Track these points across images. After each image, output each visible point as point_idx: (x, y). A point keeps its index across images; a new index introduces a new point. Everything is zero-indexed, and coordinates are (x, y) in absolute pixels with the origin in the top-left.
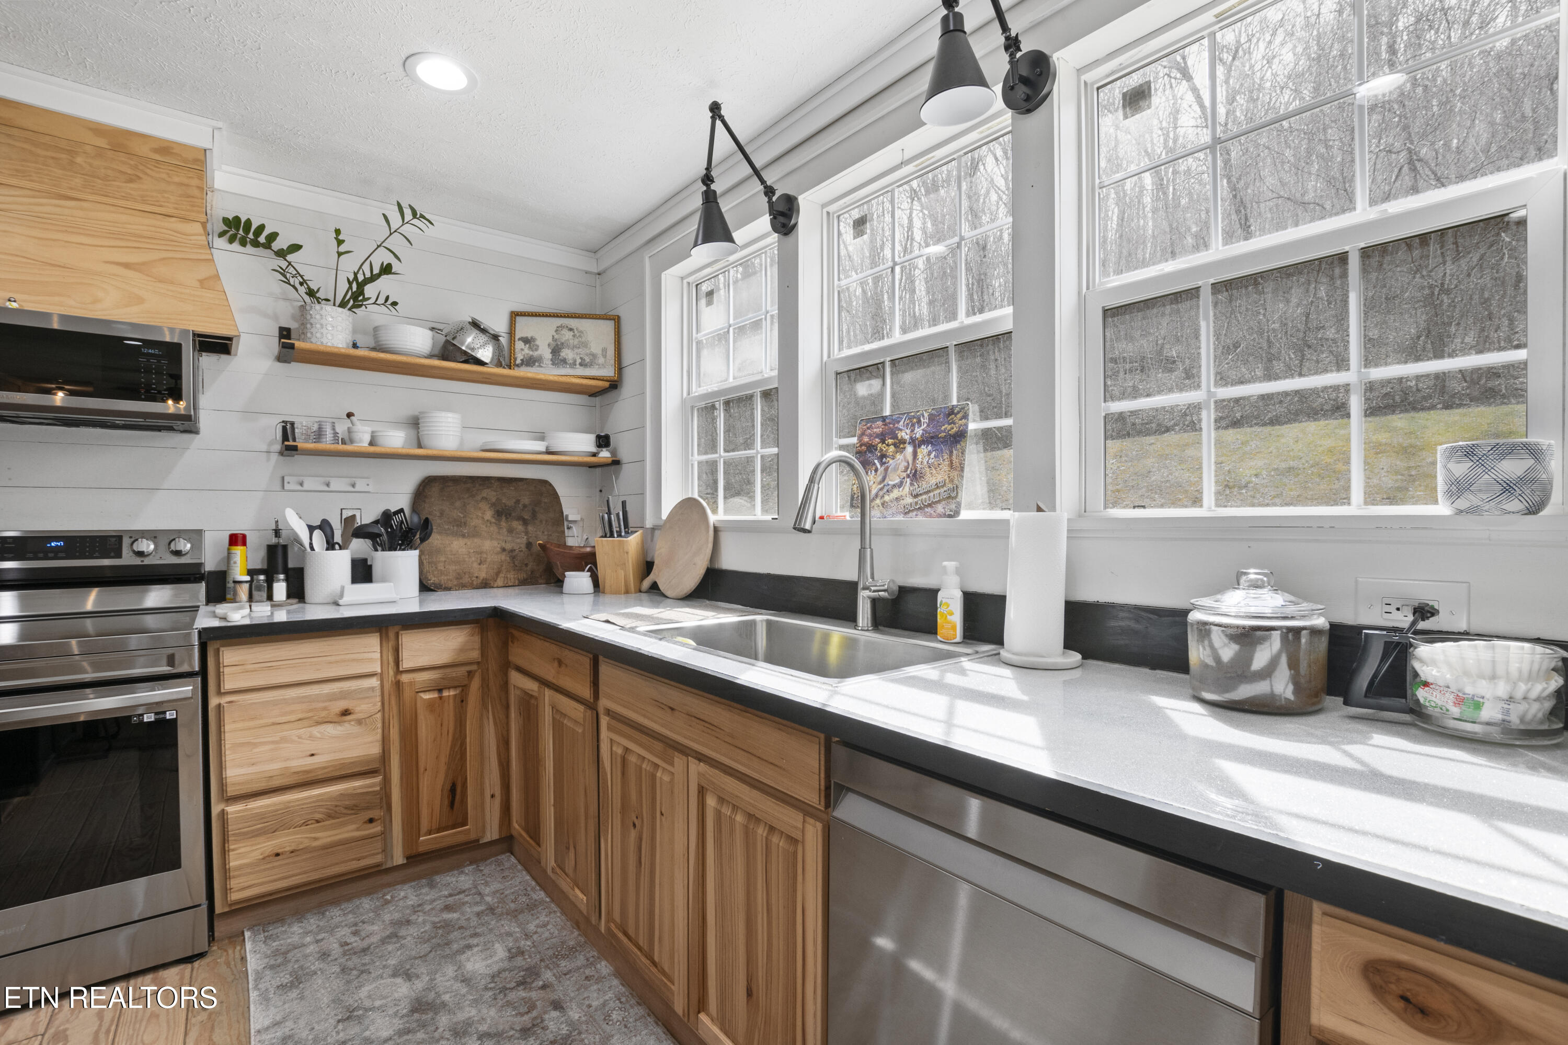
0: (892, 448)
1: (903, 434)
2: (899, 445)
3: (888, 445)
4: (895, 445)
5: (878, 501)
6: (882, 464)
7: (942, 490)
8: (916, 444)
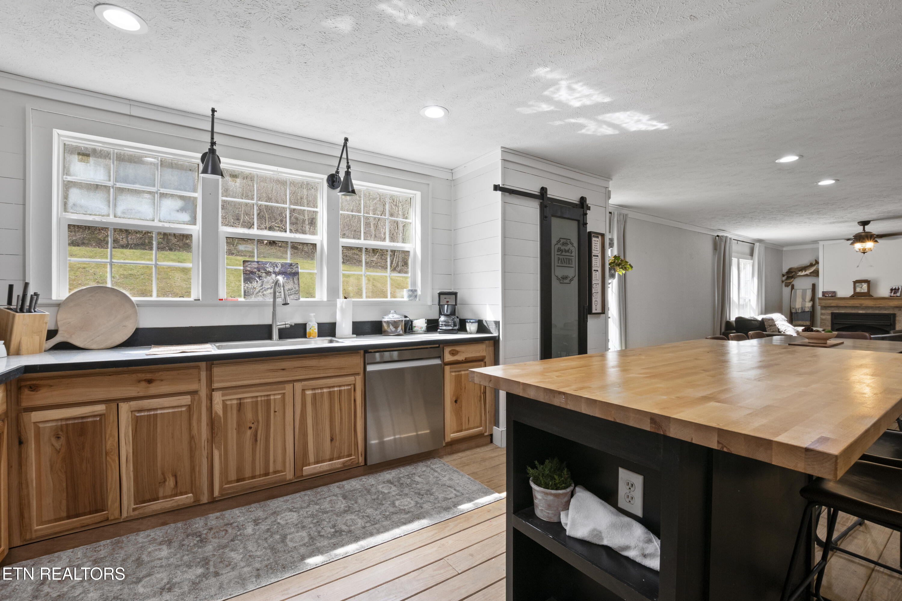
0: (264, 274)
1: (269, 269)
2: (268, 273)
3: (262, 272)
4: (266, 273)
5: (260, 294)
6: (260, 280)
7: (292, 291)
8: (277, 274)
